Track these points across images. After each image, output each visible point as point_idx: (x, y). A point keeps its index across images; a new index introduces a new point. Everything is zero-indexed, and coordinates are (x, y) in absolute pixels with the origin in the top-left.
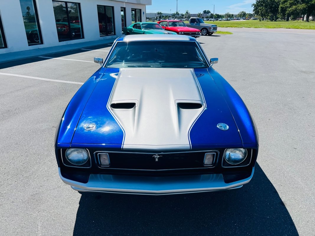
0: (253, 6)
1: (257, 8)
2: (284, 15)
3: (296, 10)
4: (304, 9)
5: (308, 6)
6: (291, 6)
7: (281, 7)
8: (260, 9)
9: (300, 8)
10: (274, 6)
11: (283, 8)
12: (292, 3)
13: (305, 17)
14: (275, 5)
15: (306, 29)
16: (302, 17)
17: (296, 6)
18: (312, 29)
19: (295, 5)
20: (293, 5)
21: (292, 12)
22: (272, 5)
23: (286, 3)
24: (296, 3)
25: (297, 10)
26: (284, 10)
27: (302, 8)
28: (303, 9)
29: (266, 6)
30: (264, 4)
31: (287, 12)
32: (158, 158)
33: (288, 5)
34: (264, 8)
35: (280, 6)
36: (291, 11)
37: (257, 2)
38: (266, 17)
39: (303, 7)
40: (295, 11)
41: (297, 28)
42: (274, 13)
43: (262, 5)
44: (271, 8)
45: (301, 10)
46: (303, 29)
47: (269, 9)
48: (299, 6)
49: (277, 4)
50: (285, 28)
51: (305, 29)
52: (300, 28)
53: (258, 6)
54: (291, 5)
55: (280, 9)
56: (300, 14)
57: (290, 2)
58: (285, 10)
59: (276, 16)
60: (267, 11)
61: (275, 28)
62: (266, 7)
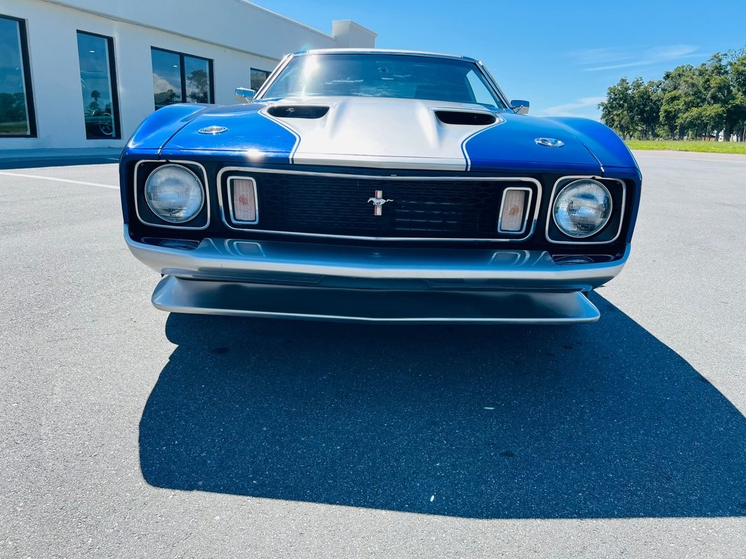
0: (602, 108)
1: (609, 111)
2: (672, 128)
3: (699, 117)
4: (719, 116)
5: (728, 111)
6: (688, 108)
7: (666, 111)
8: (618, 115)
9: (709, 113)
10: (648, 108)
11: (671, 112)
12: (691, 102)
13: (720, 137)
14: (652, 108)
15: (725, 153)
16: (713, 137)
17: (700, 109)
18: (739, 153)
19: (697, 106)
20: (693, 106)
21: (691, 122)
22: (645, 105)
23: (675, 102)
24: (698, 103)
25: (702, 117)
26: (670, 117)
27: (713, 114)
28: (716, 116)
29: (630, 109)
30: (626, 105)
31: (679, 121)
32: (382, 205)
33: (680, 107)
34: (625, 112)
35: (662, 109)
36: (688, 120)
37: (610, 98)
38: (631, 133)
39: (715, 111)
40: (697, 119)
41: (704, 151)
42: (648, 125)
43: (621, 106)
44: (642, 112)
45: (712, 117)
46: (719, 152)
47: (638, 115)
48: (706, 110)
49: (655, 104)
50: (676, 150)
51: (722, 153)
52: (710, 151)
53: (612, 107)
54: (689, 106)
55: (662, 114)
56: (709, 127)
57: (686, 100)
58: (675, 117)
59: (653, 131)
60: (632, 118)
61: (652, 149)
62: (631, 111)
